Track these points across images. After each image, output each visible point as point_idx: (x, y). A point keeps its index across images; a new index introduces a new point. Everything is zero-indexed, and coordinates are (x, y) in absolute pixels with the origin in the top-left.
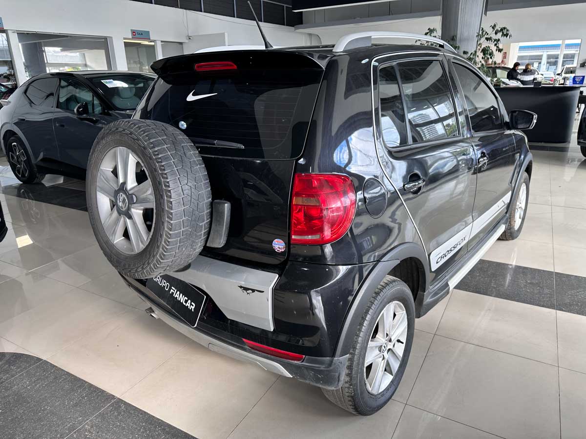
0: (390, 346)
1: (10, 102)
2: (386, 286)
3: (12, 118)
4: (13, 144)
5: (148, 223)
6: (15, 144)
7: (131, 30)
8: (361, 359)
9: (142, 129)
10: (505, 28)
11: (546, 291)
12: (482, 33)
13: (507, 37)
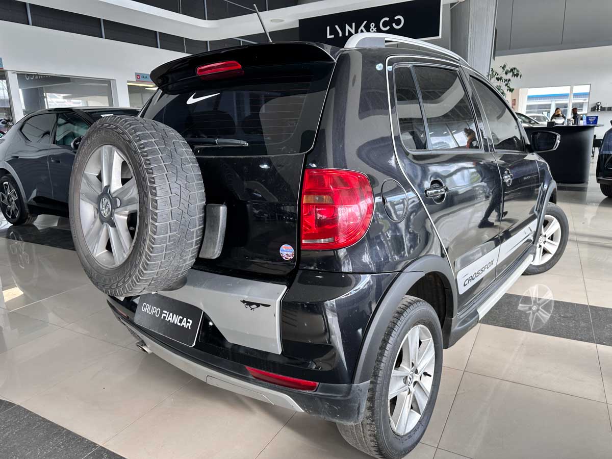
0: (416, 378)
1: (4, 140)
2: (410, 306)
3: (5, 156)
4: (4, 183)
5: (132, 228)
6: (7, 183)
7: (136, 73)
8: (384, 390)
9: (128, 122)
10: (515, 69)
11: (583, 324)
12: (492, 73)
13: (517, 77)
